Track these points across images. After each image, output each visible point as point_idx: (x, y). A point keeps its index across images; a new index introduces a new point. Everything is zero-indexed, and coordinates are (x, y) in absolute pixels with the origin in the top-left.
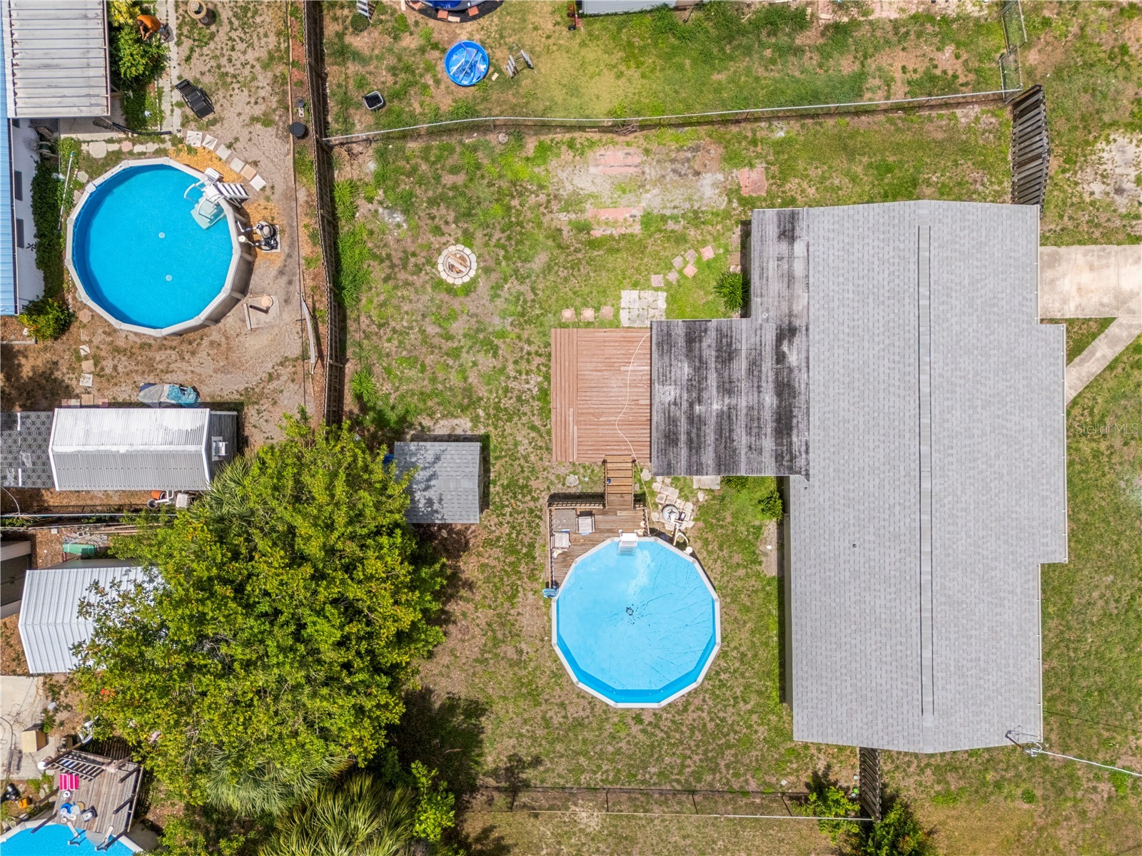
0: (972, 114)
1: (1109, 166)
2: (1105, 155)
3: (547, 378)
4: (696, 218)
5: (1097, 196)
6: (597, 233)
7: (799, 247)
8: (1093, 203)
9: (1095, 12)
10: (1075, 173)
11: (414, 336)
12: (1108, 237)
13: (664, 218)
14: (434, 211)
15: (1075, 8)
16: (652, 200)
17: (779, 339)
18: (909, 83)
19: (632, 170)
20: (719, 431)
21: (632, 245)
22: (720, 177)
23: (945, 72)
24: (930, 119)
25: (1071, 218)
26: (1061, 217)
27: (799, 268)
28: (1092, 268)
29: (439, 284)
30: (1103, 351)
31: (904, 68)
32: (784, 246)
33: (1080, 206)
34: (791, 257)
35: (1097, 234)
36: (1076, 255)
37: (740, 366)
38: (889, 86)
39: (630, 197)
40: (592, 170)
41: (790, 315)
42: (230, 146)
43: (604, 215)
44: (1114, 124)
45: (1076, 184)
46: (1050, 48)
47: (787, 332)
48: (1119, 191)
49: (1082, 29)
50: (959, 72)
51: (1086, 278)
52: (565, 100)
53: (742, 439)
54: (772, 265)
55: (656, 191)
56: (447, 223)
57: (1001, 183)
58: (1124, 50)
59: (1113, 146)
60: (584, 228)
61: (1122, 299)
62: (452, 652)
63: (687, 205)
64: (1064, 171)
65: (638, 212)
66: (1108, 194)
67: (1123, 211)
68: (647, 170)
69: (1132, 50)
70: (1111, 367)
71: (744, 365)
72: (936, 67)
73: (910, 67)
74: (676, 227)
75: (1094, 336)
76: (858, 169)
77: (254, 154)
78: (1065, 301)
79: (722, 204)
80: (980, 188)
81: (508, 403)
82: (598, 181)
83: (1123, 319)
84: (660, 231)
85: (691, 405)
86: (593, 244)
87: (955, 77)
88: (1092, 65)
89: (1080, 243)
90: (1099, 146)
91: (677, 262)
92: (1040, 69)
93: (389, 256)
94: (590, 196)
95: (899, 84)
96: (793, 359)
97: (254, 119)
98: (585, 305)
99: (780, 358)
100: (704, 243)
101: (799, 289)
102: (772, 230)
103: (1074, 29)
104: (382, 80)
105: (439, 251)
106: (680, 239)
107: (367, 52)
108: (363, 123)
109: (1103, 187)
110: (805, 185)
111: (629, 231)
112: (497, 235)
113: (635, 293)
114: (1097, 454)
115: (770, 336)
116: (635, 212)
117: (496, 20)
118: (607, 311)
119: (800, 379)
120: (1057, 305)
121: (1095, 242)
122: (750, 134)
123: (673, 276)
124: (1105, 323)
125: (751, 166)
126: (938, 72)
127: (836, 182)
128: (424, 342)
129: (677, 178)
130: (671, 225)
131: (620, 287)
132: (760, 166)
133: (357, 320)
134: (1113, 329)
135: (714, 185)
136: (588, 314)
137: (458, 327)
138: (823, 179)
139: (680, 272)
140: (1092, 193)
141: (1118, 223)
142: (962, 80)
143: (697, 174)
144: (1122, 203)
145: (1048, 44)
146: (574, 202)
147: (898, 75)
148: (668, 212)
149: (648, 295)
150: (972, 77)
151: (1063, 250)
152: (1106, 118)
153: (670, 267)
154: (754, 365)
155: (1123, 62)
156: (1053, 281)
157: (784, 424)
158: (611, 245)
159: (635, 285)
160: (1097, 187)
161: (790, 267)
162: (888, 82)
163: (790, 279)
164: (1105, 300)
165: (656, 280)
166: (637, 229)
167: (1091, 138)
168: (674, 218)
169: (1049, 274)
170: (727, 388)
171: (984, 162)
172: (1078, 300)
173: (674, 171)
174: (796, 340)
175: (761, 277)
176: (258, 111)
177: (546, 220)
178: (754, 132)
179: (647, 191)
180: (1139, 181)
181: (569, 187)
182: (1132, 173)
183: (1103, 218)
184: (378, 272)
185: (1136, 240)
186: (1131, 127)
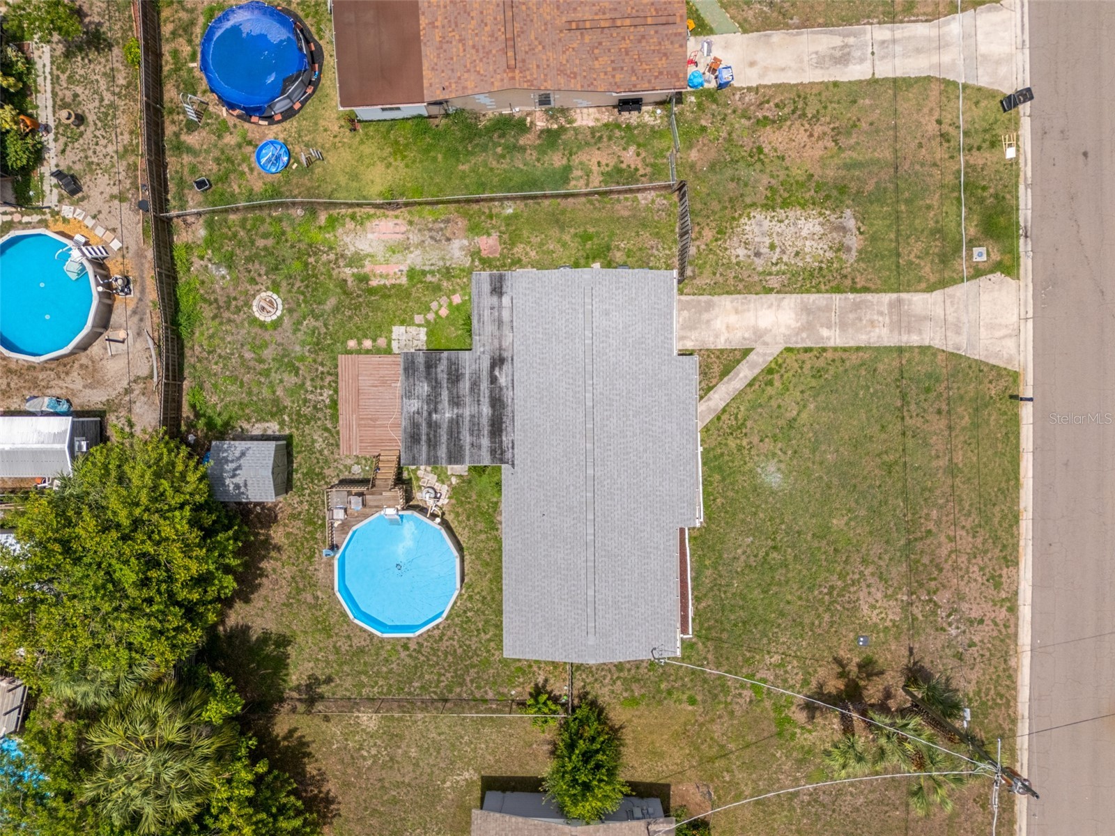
0: (650, 197)
1: (750, 236)
2: (747, 227)
3: (336, 391)
4: (447, 273)
5: (741, 258)
6: (374, 283)
7: (506, 300)
8: (738, 264)
9: (738, 122)
10: (725, 241)
11: (234, 361)
12: (749, 289)
13: (424, 273)
14: (250, 266)
15: (724, 119)
16: (415, 258)
17: (493, 367)
18: (602, 174)
19: (400, 236)
20: (450, 433)
21: (400, 293)
22: (466, 242)
23: (629, 166)
24: (618, 201)
25: (721, 274)
26: (714, 274)
27: (506, 315)
28: (737, 312)
29: (254, 321)
30: (745, 373)
31: (599, 163)
32: (495, 299)
33: (728, 266)
34: (500, 307)
35: (741, 286)
36: (726, 302)
37: (465, 385)
38: (588, 176)
39: (398, 256)
40: (370, 236)
41: (500, 349)
42: (94, 217)
43: (379, 270)
44: (753, 205)
45: (726, 249)
46: (706, 148)
47: (498, 361)
48: (758, 254)
49: (730, 134)
50: (639, 166)
51: (733, 319)
52: (347, 184)
53: (466, 439)
54: (487, 313)
55: (418, 252)
56: (260, 275)
57: (670, 249)
58: (760, 150)
59: (753, 221)
60: (363, 279)
61: (759, 334)
62: (266, 598)
63: (441, 263)
64: (716, 240)
65: (405, 268)
66: (749, 256)
67: (760, 269)
68: (411, 236)
69: (766, 150)
70: (750, 385)
71: (468, 385)
72: (622, 162)
73: (604, 162)
74: (433, 280)
75: (738, 362)
76: (567, 238)
77: (114, 223)
78: (717, 336)
79: (467, 262)
80: (656, 253)
81: (306, 411)
82: (374, 244)
83: (760, 349)
84: (422, 282)
85: (430, 414)
86: (372, 291)
87: (636, 170)
88: (737, 161)
89: (728, 293)
90: (742, 221)
91: (434, 305)
92: (699, 164)
93: (216, 300)
94: (368, 255)
95: (595, 175)
96: (503, 381)
97: (113, 197)
98: (366, 337)
99: (493, 380)
100: (454, 292)
101: (506, 330)
102: (486, 287)
103: (724, 134)
104: (210, 168)
105: (254, 296)
106: (436, 289)
107: (197, 147)
108: (194, 201)
109: (746, 251)
110: (528, 249)
111: (398, 282)
112: (298, 284)
113: (402, 329)
114: (740, 448)
115: (486, 364)
116: (402, 268)
117: (295, 123)
118: (382, 342)
119: (508, 395)
120: (712, 339)
121: (739, 293)
122: (487, 211)
123: (431, 316)
124: (747, 352)
125: (489, 235)
126: (624, 166)
127: (551, 247)
128: (242, 364)
129: (433, 242)
130: (429, 278)
131: (392, 323)
132: (495, 235)
133: (192, 348)
134: (752, 357)
135: (462, 248)
136: (368, 344)
137: (268, 353)
138: (541, 244)
139: (437, 313)
140: (738, 256)
141: (756, 278)
142: (641, 172)
143: (448, 240)
144: (759, 263)
145: (704, 145)
146: (356, 260)
147: (595, 168)
148: (427, 268)
149: (412, 329)
150: (649, 170)
151: (716, 298)
152: (748, 200)
153: (429, 309)
154: (475, 385)
155: (759, 160)
156: (708, 322)
157: (497, 428)
158: (384, 292)
159: (402, 323)
160: (741, 252)
161: (500, 314)
162: (588, 174)
163: (500, 323)
164: (747, 335)
165: (418, 319)
166: (404, 280)
167: (736, 215)
168: (432, 273)
169: (705, 316)
170: (456, 401)
171: (657, 233)
172: (726, 335)
173: (431, 237)
174: (505, 367)
175: (479, 321)
176: (115, 190)
177: (335, 273)
178: (490, 209)
179: (411, 252)
180: (772, 247)
181: (352, 249)
182: (767, 241)
183: (745, 274)
184: (208, 312)
185: (769, 291)
186: (766, 207)
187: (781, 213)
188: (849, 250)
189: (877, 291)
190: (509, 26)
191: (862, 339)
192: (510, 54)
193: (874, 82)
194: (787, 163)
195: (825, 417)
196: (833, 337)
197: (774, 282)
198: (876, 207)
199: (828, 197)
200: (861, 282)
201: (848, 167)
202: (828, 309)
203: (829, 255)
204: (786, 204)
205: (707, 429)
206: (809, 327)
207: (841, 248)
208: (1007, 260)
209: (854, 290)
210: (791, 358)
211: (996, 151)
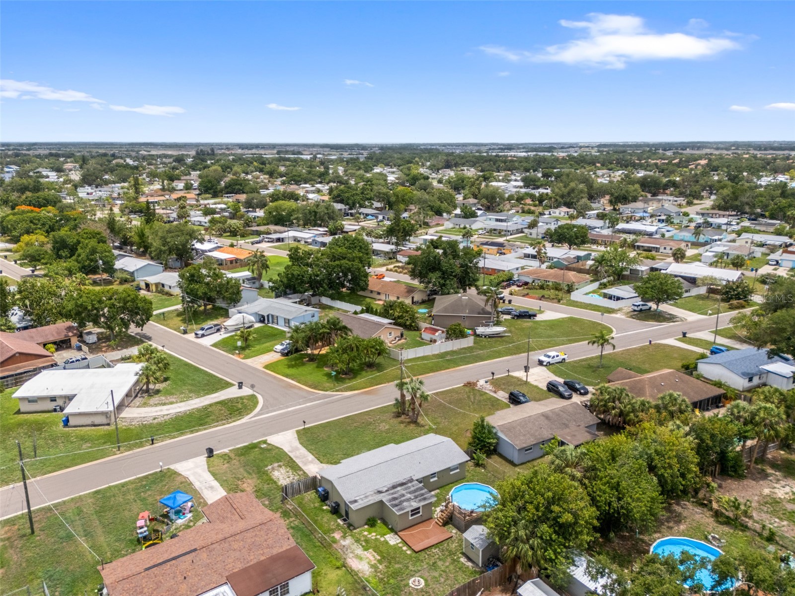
0: (290, 506)
1: (288, 482)
2: (286, 484)
4: (357, 541)
6: (379, 558)
7: (356, 499)
13: (363, 546)
16: (359, 551)
17: (382, 493)
18: (288, 518)
19: (354, 559)
20: (414, 492)
21: (377, 550)
22: (341, 541)
24: (296, 512)
27: (362, 497)
29: (427, 585)
32: (360, 500)
37: (395, 496)
39: (362, 556)
40: (360, 567)
41: (375, 493)
43: (372, 558)
47: (380, 492)
48: (294, 479)
53: (412, 489)
54: (366, 500)
55: (356, 552)
57: (305, 495)
59: (282, 483)
60: (379, 560)
63: (355, 544)
65: (366, 552)
68: (351, 556)
69: (255, 490)
79: (349, 537)
80: (309, 497)
81: (447, 553)
82: (363, 565)
84: (367, 545)
86: (383, 557)
91: (374, 538)
94: (369, 564)
96: (386, 489)
98: (403, 551)
99: (387, 491)
100: (363, 535)
101: (368, 495)
102: (356, 504)
105: (417, 589)
106: (366, 540)
111: (373, 552)
112: (399, 579)
113: (390, 542)
118: (400, 545)
119: (391, 485)
123: (378, 537)
125: (333, 536)
128: (447, 579)
129: (348, 549)
130: (364, 544)
131: (390, 546)
135: (345, 541)
136: (404, 548)
137: (436, 574)
139: (376, 536)
143: (344, 546)
144: (297, 477)
146: (373, 566)
149: (389, 539)
152: (276, 487)
153: (376, 539)
154: (393, 494)
155: (259, 490)
157: (402, 484)
158: (379, 552)
159: (388, 543)
163: (366, 497)
165: (383, 540)
166: (371, 550)
168: (361, 545)
170: (403, 495)
171: (302, 499)
173: (347, 551)
175: (371, 502)
177: (384, 570)
179: (358, 553)
180: (289, 477)
181: (370, 570)
182: (287, 479)
185: (304, 472)
186: (276, 483)
187: (276, 480)
189: (289, 456)
193: (216, 479)
194: (256, 484)
195: (337, 450)
196: (311, 457)
197: (301, 473)
198: (261, 465)
199: (264, 474)
200: (288, 459)
201: (250, 474)
202: (302, 461)
203: (283, 467)
204: (272, 480)
207: (279, 466)
208: (262, 442)
209: (292, 459)
211: (230, 454)
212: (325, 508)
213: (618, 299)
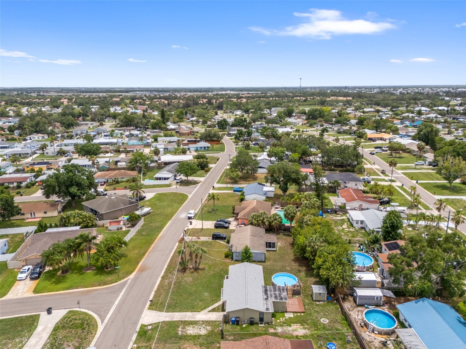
0: (230, 338)
1: (205, 330)
3: (304, 307)
4: (281, 326)
6: (299, 324)
7: (265, 307)
11: (330, 312)
12: (207, 321)
13: (287, 326)
14: (331, 328)
16: (290, 329)
17: (267, 298)
19: (294, 332)
20: (276, 290)
21: (293, 323)
24: (238, 337)
25: (213, 324)
27: (265, 305)
29: (327, 318)
30: (210, 308)
32: (268, 307)
33: (211, 325)
36: (213, 320)
37: (273, 296)
39: (294, 329)
40: (302, 333)
41: (266, 301)
42: (375, 338)
43: (299, 327)
44: (204, 336)
45: (212, 328)
48: (204, 327)
51: (211, 317)
53: (272, 289)
54: (270, 305)
56: (328, 326)
57: (225, 328)
59: (204, 333)
60: (302, 325)
61: (206, 314)
64: (214, 330)
65: (292, 327)
69: (199, 346)
75: (211, 310)
77: (370, 337)
79: (277, 327)
81: (310, 305)
83: (206, 312)
85: (280, 293)
88: (207, 344)
91: (284, 320)
92: (217, 343)
93: (338, 323)
96: (265, 296)
98: (300, 316)
99: (267, 296)
100: (279, 322)
101: (265, 303)
102: (270, 309)
104: (348, 346)
105: (329, 323)
106: (284, 323)
108: (349, 338)
112: (318, 324)
115: (269, 298)
118: (295, 314)
119: (264, 294)
123: (284, 318)
124: (209, 311)
125: (272, 332)
128: (328, 312)
131: (294, 318)
133: (341, 315)
136: (299, 314)
137: (322, 314)
141: (205, 323)
143: (282, 332)
144: (204, 326)
146: (305, 328)
149: (288, 316)
152: (205, 337)
154: (271, 296)
157: (266, 290)
159: (291, 318)
160: (208, 328)
163: (266, 304)
164: (209, 314)
165: (287, 318)
166: (292, 325)
167: (208, 334)
168: (285, 326)
169: (218, 317)
170: (275, 294)
171: (228, 331)
172: (214, 314)
173: (286, 332)
174: (265, 298)
176: (372, 343)
177: (310, 326)
180: (200, 328)
181: (306, 330)
182: (201, 329)
183: (208, 324)
184: (339, 320)
185: (202, 321)
186: (201, 335)
187: (197, 334)
188: (181, 328)
189: (176, 321)
190: (268, 347)
191: (182, 313)
192: (267, 341)
194: (194, 344)
195: (193, 302)
196: (189, 314)
197: (201, 322)
198: (172, 335)
199: (184, 337)
200: (180, 322)
201: (178, 343)
202: (189, 318)
203: (186, 327)
204: (195, 336)
205: (219, 300)
206: (194, 315)
207: (183, 328)
208: (143, 327)
209: (182, 321)
210: (199, 310)
211: (138, 346)
212: (244, 326)
213: (168, 179)
